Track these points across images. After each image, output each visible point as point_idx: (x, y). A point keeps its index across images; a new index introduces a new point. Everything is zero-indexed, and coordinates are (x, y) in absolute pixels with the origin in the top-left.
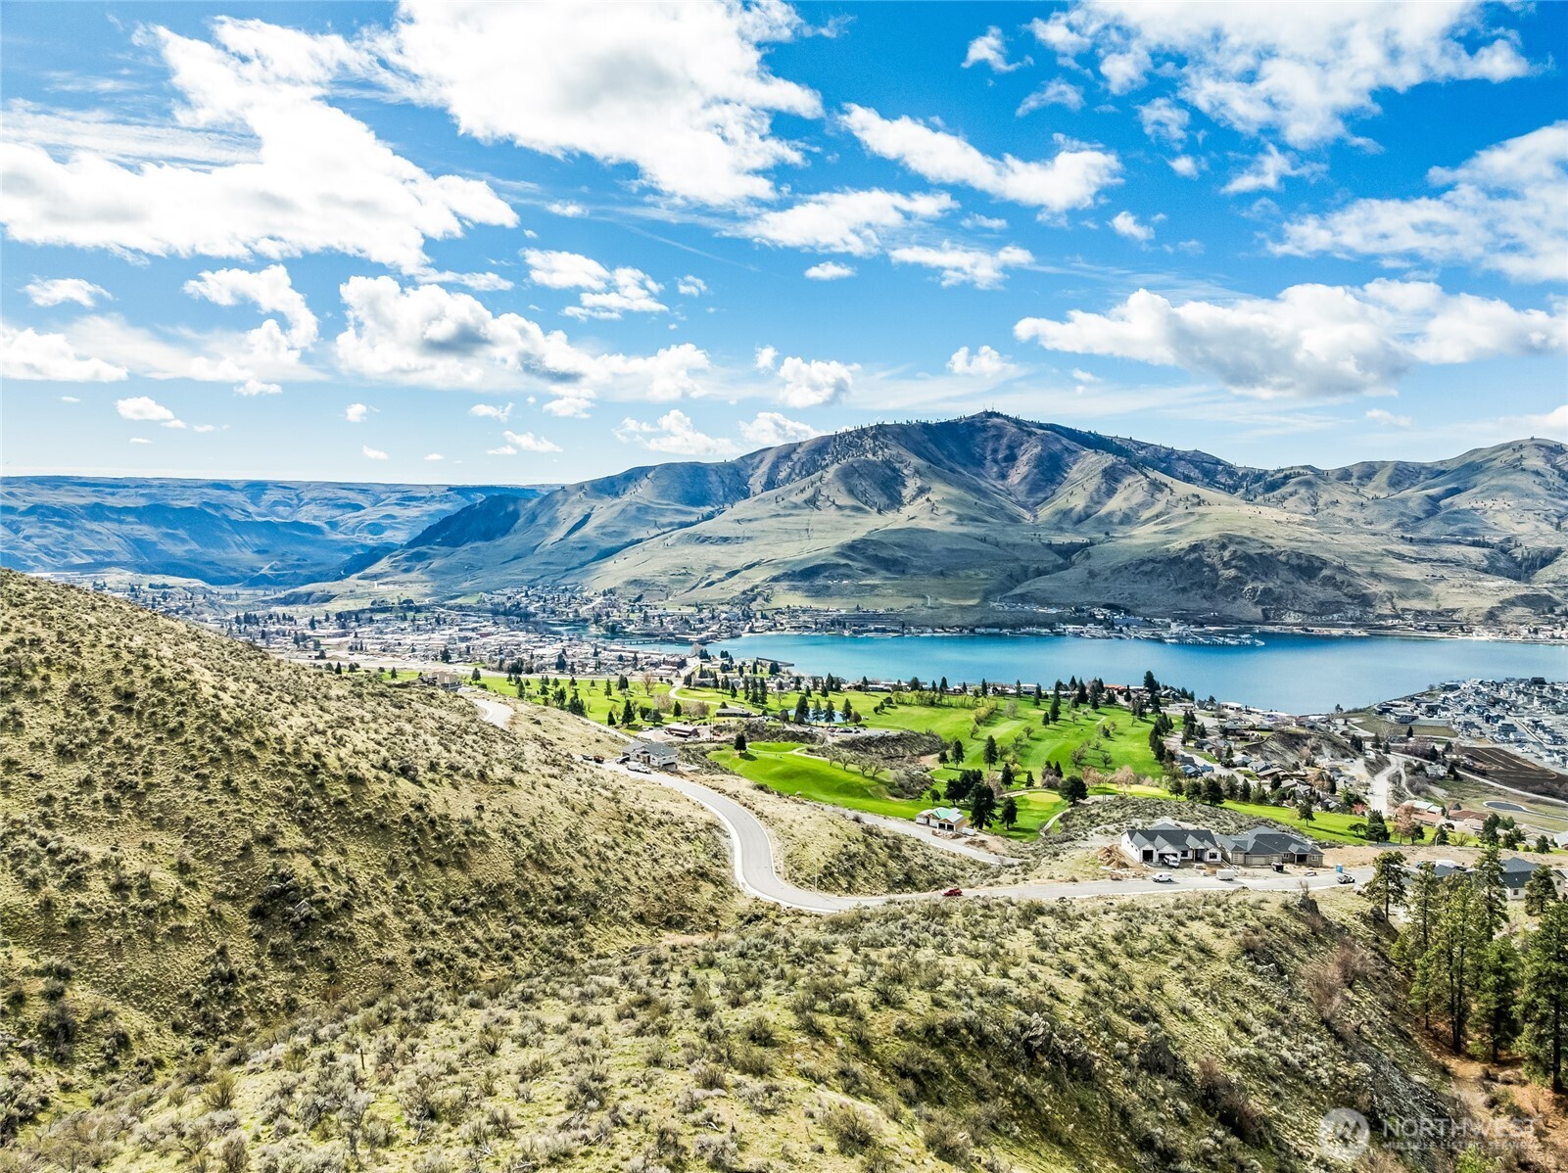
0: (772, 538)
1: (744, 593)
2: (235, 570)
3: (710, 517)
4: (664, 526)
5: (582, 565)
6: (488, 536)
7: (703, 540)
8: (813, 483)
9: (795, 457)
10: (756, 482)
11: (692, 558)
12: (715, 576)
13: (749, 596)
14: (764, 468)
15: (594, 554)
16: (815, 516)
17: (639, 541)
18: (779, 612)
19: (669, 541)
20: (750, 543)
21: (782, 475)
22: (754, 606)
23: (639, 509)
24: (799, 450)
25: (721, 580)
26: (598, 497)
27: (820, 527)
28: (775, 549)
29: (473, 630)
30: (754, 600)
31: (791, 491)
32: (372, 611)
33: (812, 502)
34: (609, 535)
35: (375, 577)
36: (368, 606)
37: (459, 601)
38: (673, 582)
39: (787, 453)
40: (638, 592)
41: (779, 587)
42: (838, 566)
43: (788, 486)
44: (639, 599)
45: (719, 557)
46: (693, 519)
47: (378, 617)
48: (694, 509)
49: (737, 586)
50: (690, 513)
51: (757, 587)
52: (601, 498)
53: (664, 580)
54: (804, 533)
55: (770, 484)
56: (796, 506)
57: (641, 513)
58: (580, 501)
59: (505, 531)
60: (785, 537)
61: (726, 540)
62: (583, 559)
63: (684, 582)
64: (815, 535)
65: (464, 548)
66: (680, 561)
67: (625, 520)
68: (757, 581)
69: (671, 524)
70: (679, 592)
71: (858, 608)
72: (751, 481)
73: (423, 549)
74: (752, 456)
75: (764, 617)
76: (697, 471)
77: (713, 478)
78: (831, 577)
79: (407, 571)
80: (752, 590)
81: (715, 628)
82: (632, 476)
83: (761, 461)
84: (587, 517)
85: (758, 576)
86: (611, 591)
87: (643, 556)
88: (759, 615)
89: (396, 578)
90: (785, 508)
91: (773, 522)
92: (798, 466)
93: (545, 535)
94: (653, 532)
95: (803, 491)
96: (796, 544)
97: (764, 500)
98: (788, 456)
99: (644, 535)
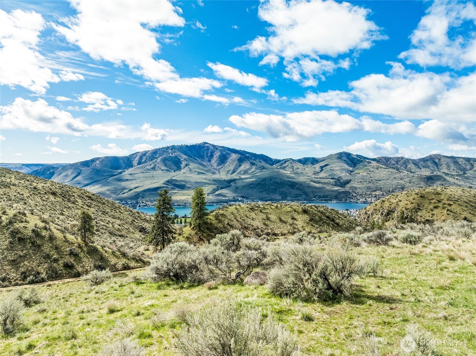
0: (142, 179)
1: (135, 195)
3: (121, 173)
4: (106, 176)
7: (120, 180)
8: (154, 163)
9: (147, 155)
10: (135, 162)
11: (117, 186)
12: (125, 191)
14: (137, 158)
16: (155, 173)
17: (98, 181)
19: (108, 181)
20: (135, 181)
21: (143, 160)
23: (97, 171)
24: (148, 153)
25: (127, 192)
26: (82, 167)
27: (157, 176)
28: (144, 183)
30: (139, 198)
31: (147, 165)
33: (154, 168)
34: (87, 179)
38: (112, 193)
41: (146, 193)
42: (164, 187)
45: (126, 185)
46: (116, 174)
48: (115, 171)
49: (133, 194)
52: (84, 167)
53: (109, 192)
54: (152, 178)
55: (139, 163)
56: (149, 170)
60: (146, 179)
61: (127, 180)
63: (115, 193)
64: (155, 178)
66: (113, 186)
67: (92, 174)
68: (139, 192)
69: (108, 175)
70: (114, 196)
72: (133, 162)
74: (133, 154)
76: (115, 159)
77: (121, 161)
80: (138, 194)
81: (128, 206)
82: (93, 161)
83: (136, 156)
84: (79, 173)
87: (100, 185)
88: (141, 202)
90: (145, 170)
91: (142, 174)
92: (148, 158)
93: (65, 179)
94: (102, 178)
95: (150, 165)
96: (150, 181)
97: (138, 168)
98: (145, 155)
99: (99, 179)
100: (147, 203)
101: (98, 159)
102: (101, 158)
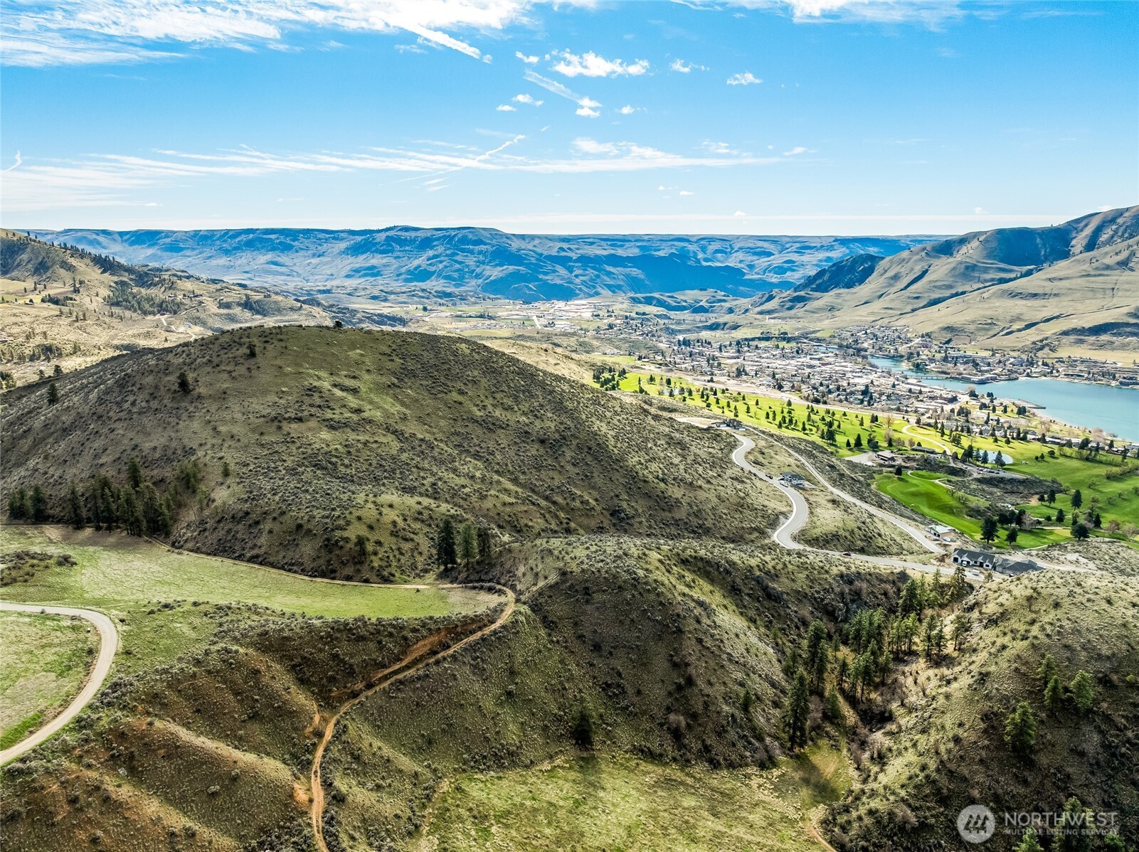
0: (1079, 295)
1: (1034, 343)
2: (685, 301)
3: (1029, 273)
4: (986, 281)
5: (913, 310)
6: (849, 285)
7: (1013, 295)
8: (1130, 246)
9: (1120, 221)
10: (1078, 242)
11: (1000, 311)
13: (1040, 346)
14: (1088, 231)
15: (925, 303)
16: (1126, 276)
17: (963, 293)
18: (1061, 361)
19: (985, 295)
20: (1056, 299)
21: (1104, 237)
22: (1040, 354)
23: (967, 268)
24: (1126, 214)
25: (1019, 330)
26: (935, 257)
27: (1126, 286)
29: (819, 359)
30: (1042, 348)
31: (1106, 253)
32: (760, 339)
33: (1124, 264)
34: (939, 288)
35: (769, 312)
36: (759, 335)
37: (818, 335)
38: (979, 330)
39: (1111, 219)
40: (949, 336)
41: (1065, 339)
42: (1127, 325)
43: (1108, 248)
44: (948, 342)
45: (1024, 310)
46: (1013, 275)
47: (763, 344)
48: (1015, 268)
49: (1032, 336)
50: (1011, 271)
51: (1046, 339)
52: (939, 257)
53: (972, 327)
54: (1109, 292)
55: (1091, 245)
56: (1108, 267)
57: (969, 271)
58: (922, 260)
59: (861, 281)
60: (1090, 295)
61: (1035, 295)
62: (915, 306)
63: (988, 330)
64: (1120, 293)
65: (831, 293)
66: (989, 313)
67: (953, 276)
68: (1048, 334)
69: (993, 280)
70: (982, 339)
71: (1135, 363)
72: (1073, 243)
73: (802, 293)
74: (1078, 221)
75: (1045, 364)
76: (1023, 234)
77: (1038, 240)
78: (1120, 334)
79: (790, 309)
80: (1041, 341)
81: (998, 371)
82: (963, 241)
83: (1086, 225)
84: (924, 273)
85: (1051, 329)
86: (928, 335)
87: (961, 306)
88: (1040, 363)
89: (780, 314)
90: (1097, 269)
91: (1080, 281)
92: (1121, 229)
93: (891, 285)
94: (976, 286)
95: (1117, 254)
96: (1099, 301)
97: (1078, 261)
98: (1113, 221)
99: (967, 288)
100: (1057, 365)
101: (975, 235)
102: (986, 232)
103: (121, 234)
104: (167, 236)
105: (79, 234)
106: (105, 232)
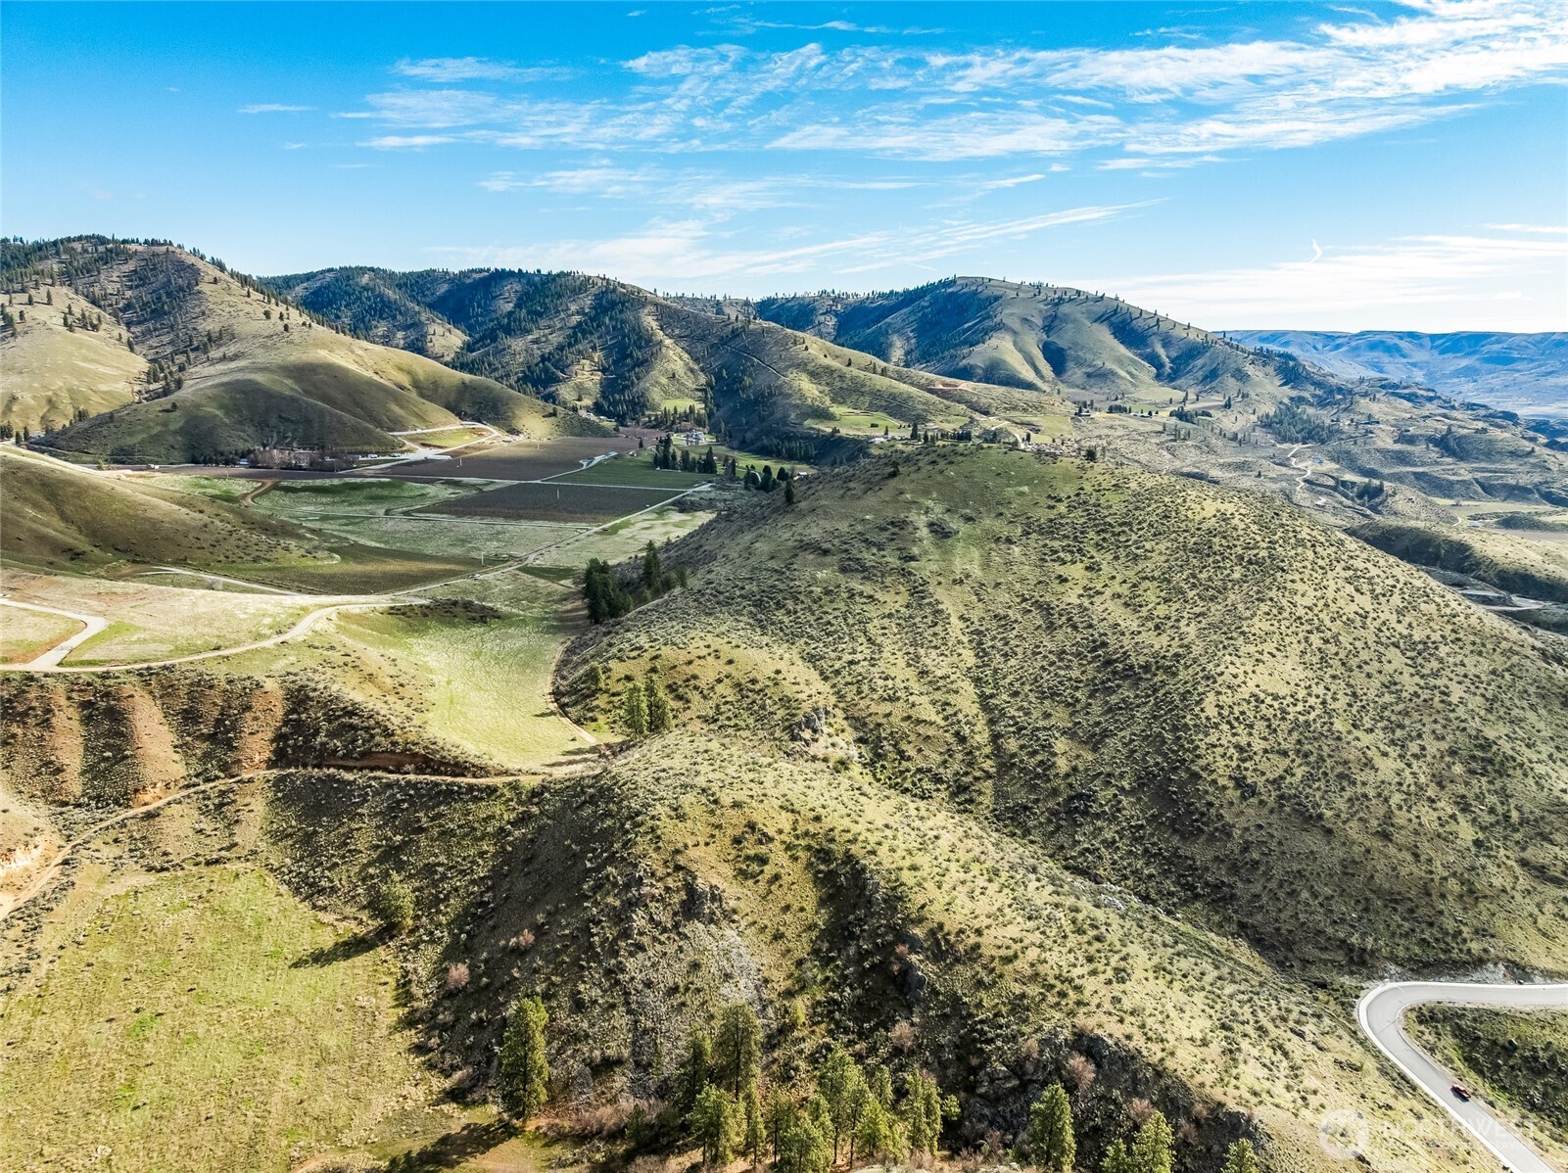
103: (1433, 337)
104: (1498, 342)
105: (1377, 338)
106: (1412, 335)
